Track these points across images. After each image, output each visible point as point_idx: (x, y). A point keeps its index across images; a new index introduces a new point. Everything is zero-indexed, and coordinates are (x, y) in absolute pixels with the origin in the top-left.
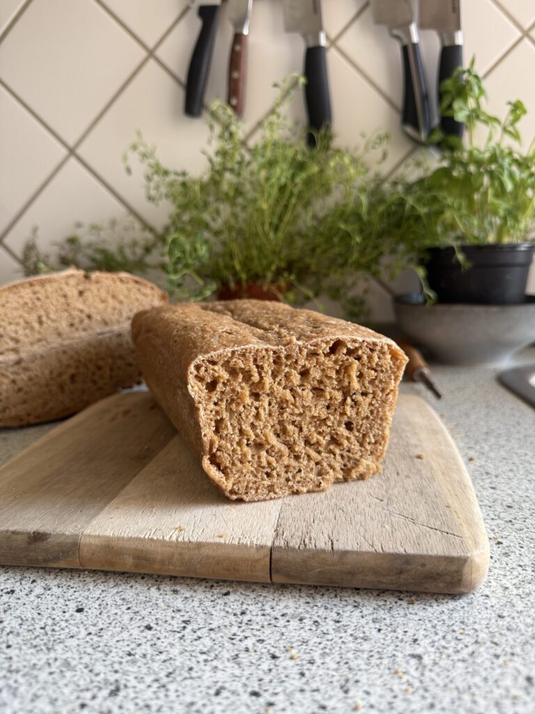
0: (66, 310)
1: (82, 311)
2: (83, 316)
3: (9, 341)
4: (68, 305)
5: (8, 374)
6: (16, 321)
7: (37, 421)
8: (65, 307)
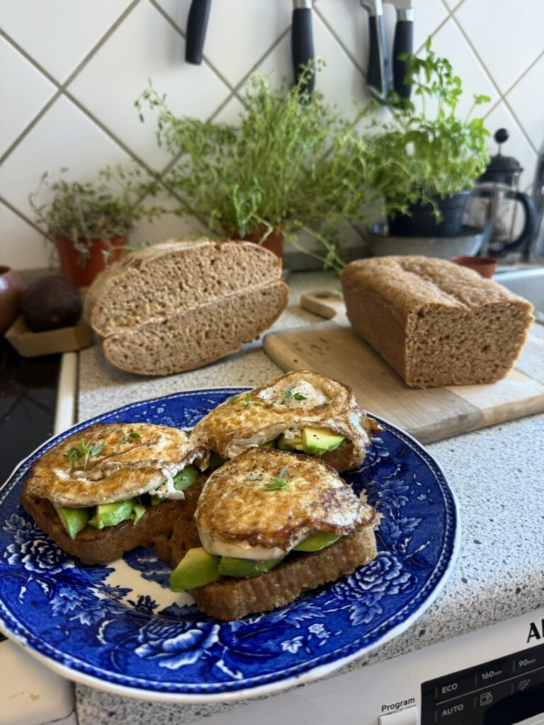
0: (201, 278)
1: (213, 278)
2: (215, 282)
3: (157, 305)
4: (202, 273)
5: (158, 333)
6: (162, 288)
7: (181, 370)
8: (200, 274)
